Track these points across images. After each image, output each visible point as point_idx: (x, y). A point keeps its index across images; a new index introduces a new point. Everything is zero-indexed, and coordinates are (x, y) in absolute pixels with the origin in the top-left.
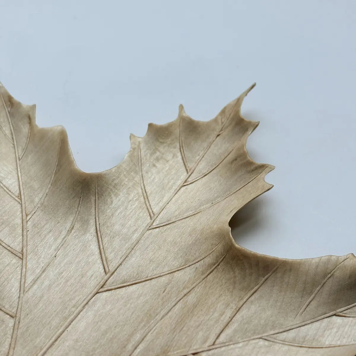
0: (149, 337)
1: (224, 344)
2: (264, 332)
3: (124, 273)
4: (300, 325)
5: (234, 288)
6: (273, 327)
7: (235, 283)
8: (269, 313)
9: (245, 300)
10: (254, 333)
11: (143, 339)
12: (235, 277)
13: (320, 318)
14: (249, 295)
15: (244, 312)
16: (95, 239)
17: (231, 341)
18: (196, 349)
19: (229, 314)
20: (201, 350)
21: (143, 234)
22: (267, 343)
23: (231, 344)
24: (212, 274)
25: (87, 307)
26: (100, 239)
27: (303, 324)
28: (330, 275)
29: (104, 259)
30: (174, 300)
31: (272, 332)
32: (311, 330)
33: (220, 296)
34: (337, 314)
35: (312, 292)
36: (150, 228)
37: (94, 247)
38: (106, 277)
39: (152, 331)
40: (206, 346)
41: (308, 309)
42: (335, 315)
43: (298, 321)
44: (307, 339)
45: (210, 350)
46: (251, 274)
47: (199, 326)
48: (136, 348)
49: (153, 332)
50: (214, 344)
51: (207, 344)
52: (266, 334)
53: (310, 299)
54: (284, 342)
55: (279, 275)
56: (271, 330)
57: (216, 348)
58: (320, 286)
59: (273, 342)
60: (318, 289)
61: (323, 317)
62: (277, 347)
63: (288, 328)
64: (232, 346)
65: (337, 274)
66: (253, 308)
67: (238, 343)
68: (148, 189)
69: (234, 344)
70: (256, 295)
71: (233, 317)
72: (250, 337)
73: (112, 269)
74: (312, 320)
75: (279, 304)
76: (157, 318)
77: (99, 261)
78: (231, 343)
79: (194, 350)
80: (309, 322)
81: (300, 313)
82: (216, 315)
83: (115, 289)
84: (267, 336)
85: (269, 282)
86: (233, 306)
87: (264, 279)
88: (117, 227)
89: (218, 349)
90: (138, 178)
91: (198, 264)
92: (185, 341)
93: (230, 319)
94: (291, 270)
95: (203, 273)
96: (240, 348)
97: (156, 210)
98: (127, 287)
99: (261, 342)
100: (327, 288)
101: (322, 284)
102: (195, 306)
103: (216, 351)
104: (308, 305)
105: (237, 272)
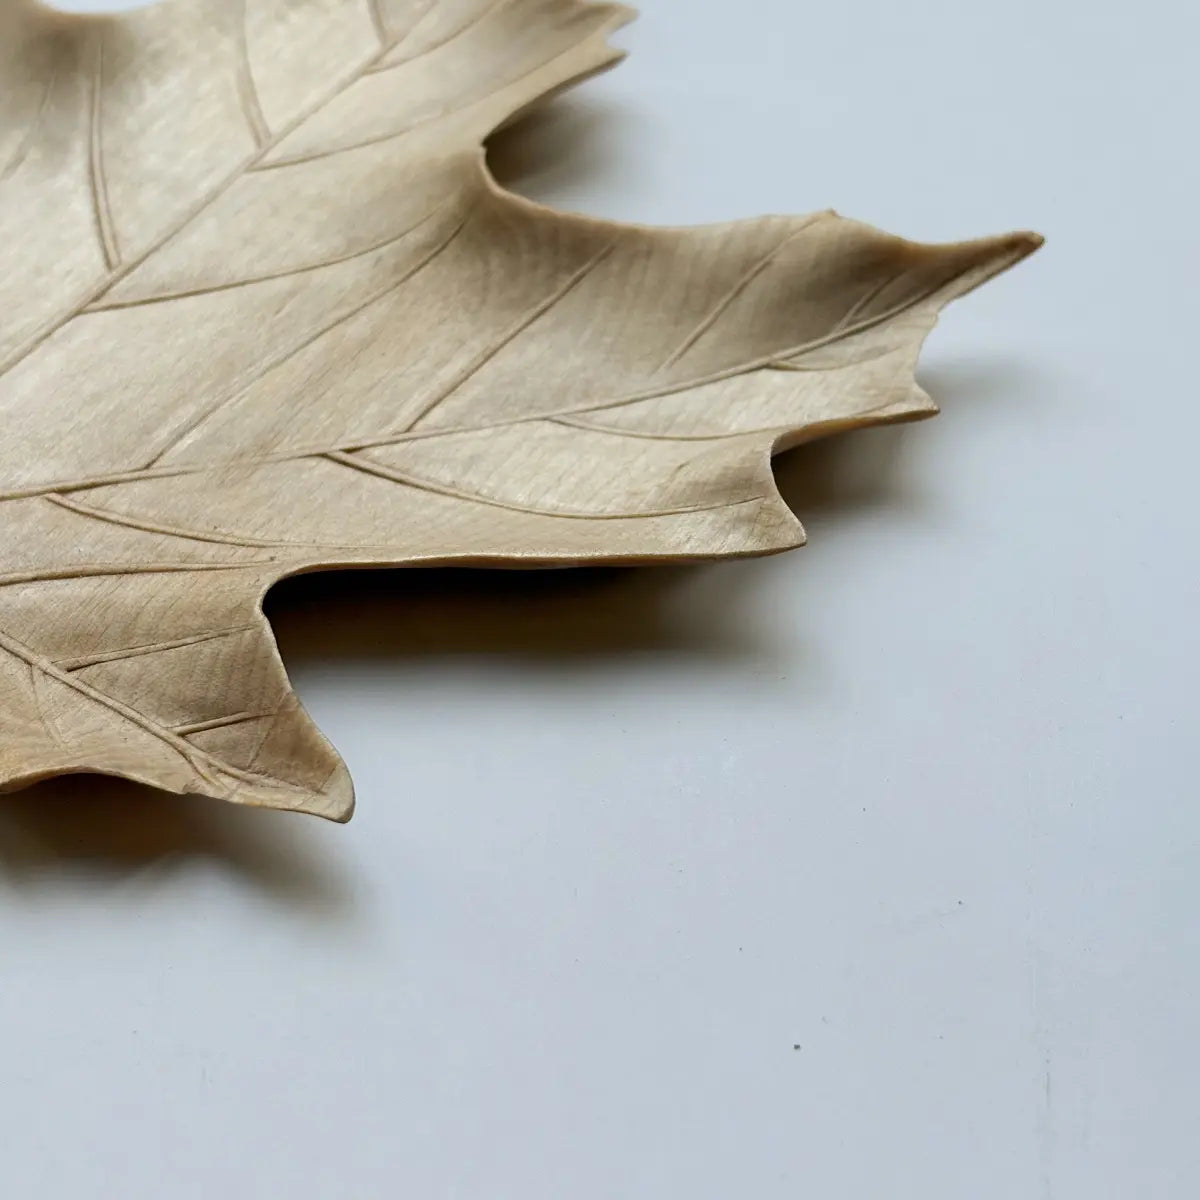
0: (222, 413)
1: (438, 432)
2: (558, 405)
3: (163, 268)
4: (664, 390)
5: (483, 302)
6: (586, 395)
7: (486, 289)
8: (576, 360)
9: (511, 331)
10: (530, 407)
11: (204, 417)
12: (488, 274)
13: (723, 373)
14: (524, 319)
15: (507, 360)
16: (84, 189)
17: (460, 424)
18: (358, 440)
19: (460, 363)
20: (369, 442)
21: (228, 181)
22: (563, 430)
23: (460, 431)
24: (423, 271)
25: (46, 342)
26: (100, 188)
27: (673, 388)
28: (761, 264)
29: (107, 234)
30: (306, 331)
31: (581, 406)
32: (693, 402)
33: (442, 322)
34: (774, 364)
35: (704, 311)
36: (253, 166)
37: (80, 207)
38: (109, 277)
39: (234, 400)
40: (386, 433)
41: (691, 353)
42: (767, 366)
43: (659, 382)
44: (679, 419)
45: (397, 442)
46: (535, 266)
47: (371, 388)
48: (181, 436)
49: (238, 401)
50: (409, 430)
51: (390, 428)
52: (564, 410)
53: (699, 328)
54: (611, 429)
55: (615, 267)
56: (578, 400)
57: (415, 439)
58: (730, 295)
59: (581, 428)
60: (724, 300)
61: (731, 370)
62: (590, 438)
63: (629, 398)
64: (461, 435)
65: (783, 259)
66: (533, 351)
67: (480, 428)
68: (257, 74)
69: (466, 431)
70: (545, 321)
71: (473, 371)
72: (517, 416)
73: (127, 257)
74: (699, 380)
75: (608, 340)
76: (252, 372)
77: (92, 241)
78: (459, 428)
79: (352, 441)
80: (691, 383)
81: (667, 362)
82: (423, 365)
83: (134, 304)
84: (565, 414)
85: (585, 286)
86: (477, 346)
87: (569, 280)
88: (152, 161)
89: (419, 441)
90: (227, 45)
91: (384, 250)
92: (327, 423)
93: (463, 375)
94: (649, 254)
95: (396, 269)
96: (484, 439)
97: (275, 124)
98: (172, 302)
99: (548, 428)
100: (748, 298)
101: (736, 288)
102: (365, 344)
103: (414, 444)
104: (691, 344)
105: (495, 261)
